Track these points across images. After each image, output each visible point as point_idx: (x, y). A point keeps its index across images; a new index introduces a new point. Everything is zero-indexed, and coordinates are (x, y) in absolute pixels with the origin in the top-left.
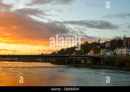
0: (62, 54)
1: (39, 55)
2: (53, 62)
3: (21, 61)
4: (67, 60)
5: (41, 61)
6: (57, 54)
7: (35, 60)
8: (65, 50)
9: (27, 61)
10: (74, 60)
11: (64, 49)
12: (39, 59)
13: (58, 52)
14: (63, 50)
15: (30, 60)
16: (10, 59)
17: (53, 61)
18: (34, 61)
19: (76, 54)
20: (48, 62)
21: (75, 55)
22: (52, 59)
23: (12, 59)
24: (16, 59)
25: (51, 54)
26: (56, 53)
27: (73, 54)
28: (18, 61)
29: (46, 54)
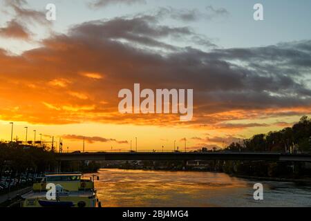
0: (256, 150)
1: (195, 151)
2: (234, 172)
3: (150, 169)
4: (272, 164)
5: (201, 168)
6: (243, 149)
7: (185, 165)
8: (265, 138)
9: (166, 167)
10: (292, 166)
11: (262, 135)
12: (196, 163)
13: (247, 142)
14: (258, 139)
15: (173, 167)
16: (124, 162)
17: (232, 169)
18: (184, 168)
19: (299, 150)
20: (221, 171)
21: (295, 151)
22: (231, 162)
23: (129, 162)
24: (138, 161)
25: (226, 149)
26: (241, 148)
27: (288, 149)
28: (144, 168)
29: (214, 148)
